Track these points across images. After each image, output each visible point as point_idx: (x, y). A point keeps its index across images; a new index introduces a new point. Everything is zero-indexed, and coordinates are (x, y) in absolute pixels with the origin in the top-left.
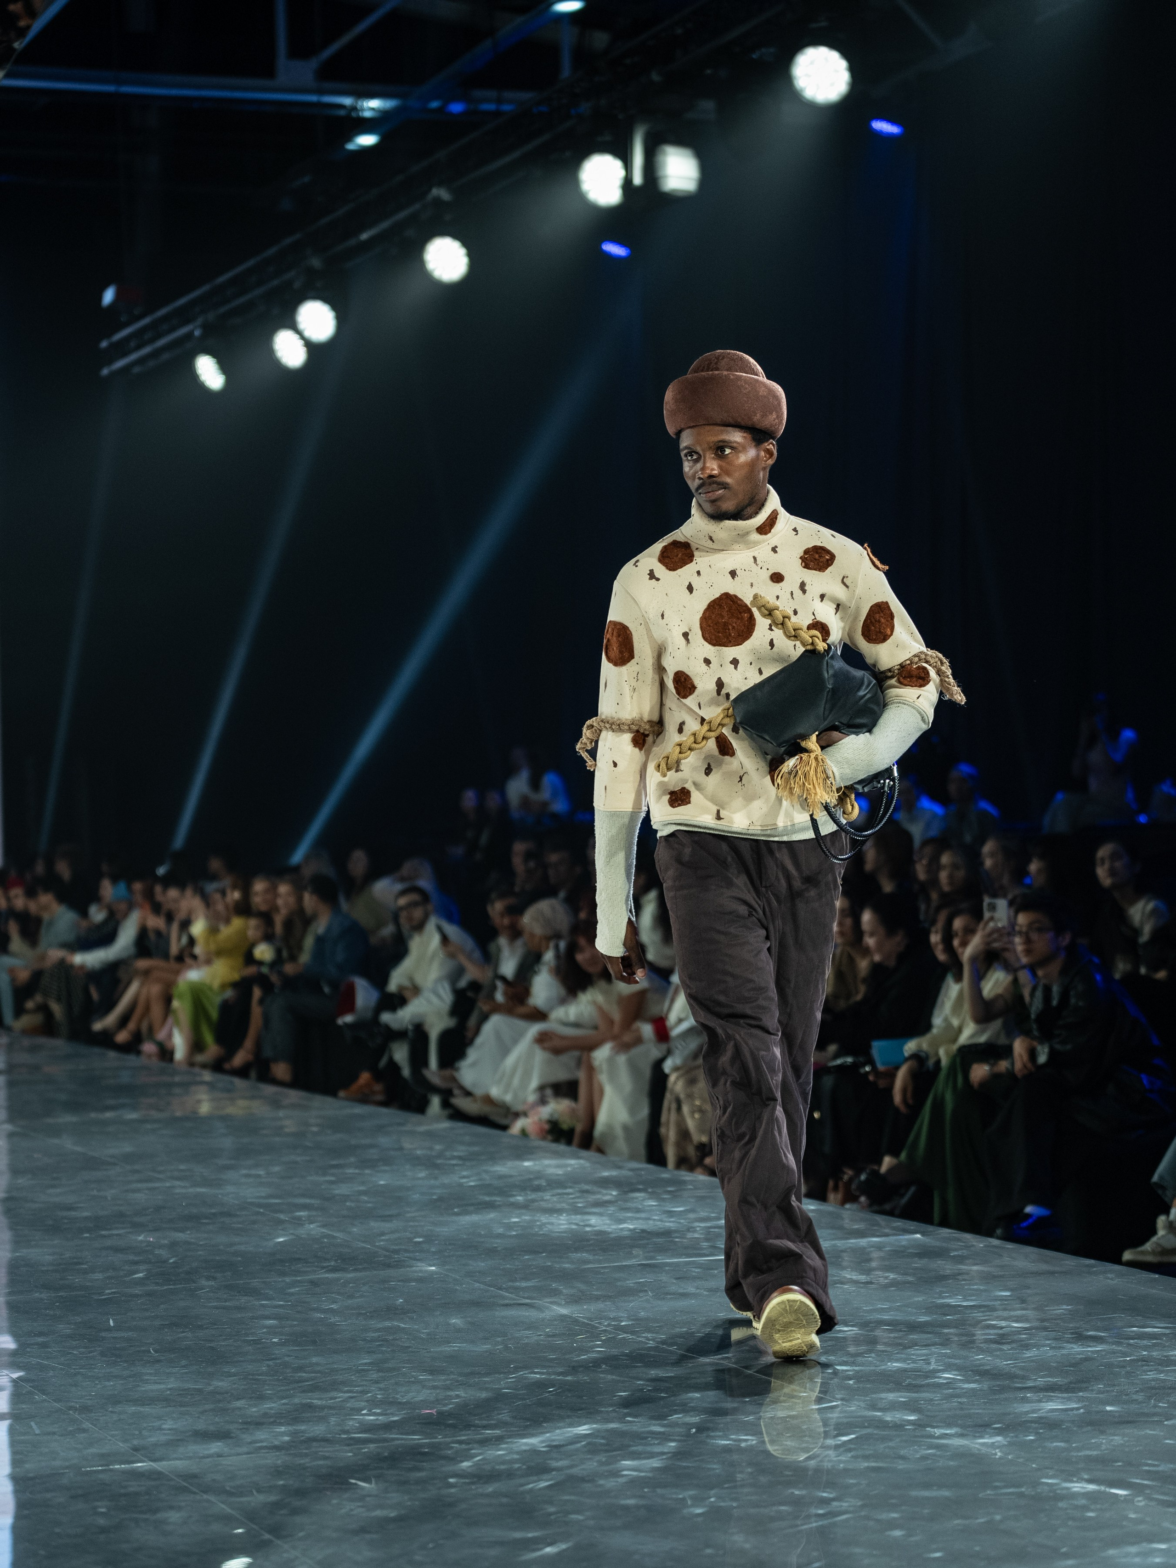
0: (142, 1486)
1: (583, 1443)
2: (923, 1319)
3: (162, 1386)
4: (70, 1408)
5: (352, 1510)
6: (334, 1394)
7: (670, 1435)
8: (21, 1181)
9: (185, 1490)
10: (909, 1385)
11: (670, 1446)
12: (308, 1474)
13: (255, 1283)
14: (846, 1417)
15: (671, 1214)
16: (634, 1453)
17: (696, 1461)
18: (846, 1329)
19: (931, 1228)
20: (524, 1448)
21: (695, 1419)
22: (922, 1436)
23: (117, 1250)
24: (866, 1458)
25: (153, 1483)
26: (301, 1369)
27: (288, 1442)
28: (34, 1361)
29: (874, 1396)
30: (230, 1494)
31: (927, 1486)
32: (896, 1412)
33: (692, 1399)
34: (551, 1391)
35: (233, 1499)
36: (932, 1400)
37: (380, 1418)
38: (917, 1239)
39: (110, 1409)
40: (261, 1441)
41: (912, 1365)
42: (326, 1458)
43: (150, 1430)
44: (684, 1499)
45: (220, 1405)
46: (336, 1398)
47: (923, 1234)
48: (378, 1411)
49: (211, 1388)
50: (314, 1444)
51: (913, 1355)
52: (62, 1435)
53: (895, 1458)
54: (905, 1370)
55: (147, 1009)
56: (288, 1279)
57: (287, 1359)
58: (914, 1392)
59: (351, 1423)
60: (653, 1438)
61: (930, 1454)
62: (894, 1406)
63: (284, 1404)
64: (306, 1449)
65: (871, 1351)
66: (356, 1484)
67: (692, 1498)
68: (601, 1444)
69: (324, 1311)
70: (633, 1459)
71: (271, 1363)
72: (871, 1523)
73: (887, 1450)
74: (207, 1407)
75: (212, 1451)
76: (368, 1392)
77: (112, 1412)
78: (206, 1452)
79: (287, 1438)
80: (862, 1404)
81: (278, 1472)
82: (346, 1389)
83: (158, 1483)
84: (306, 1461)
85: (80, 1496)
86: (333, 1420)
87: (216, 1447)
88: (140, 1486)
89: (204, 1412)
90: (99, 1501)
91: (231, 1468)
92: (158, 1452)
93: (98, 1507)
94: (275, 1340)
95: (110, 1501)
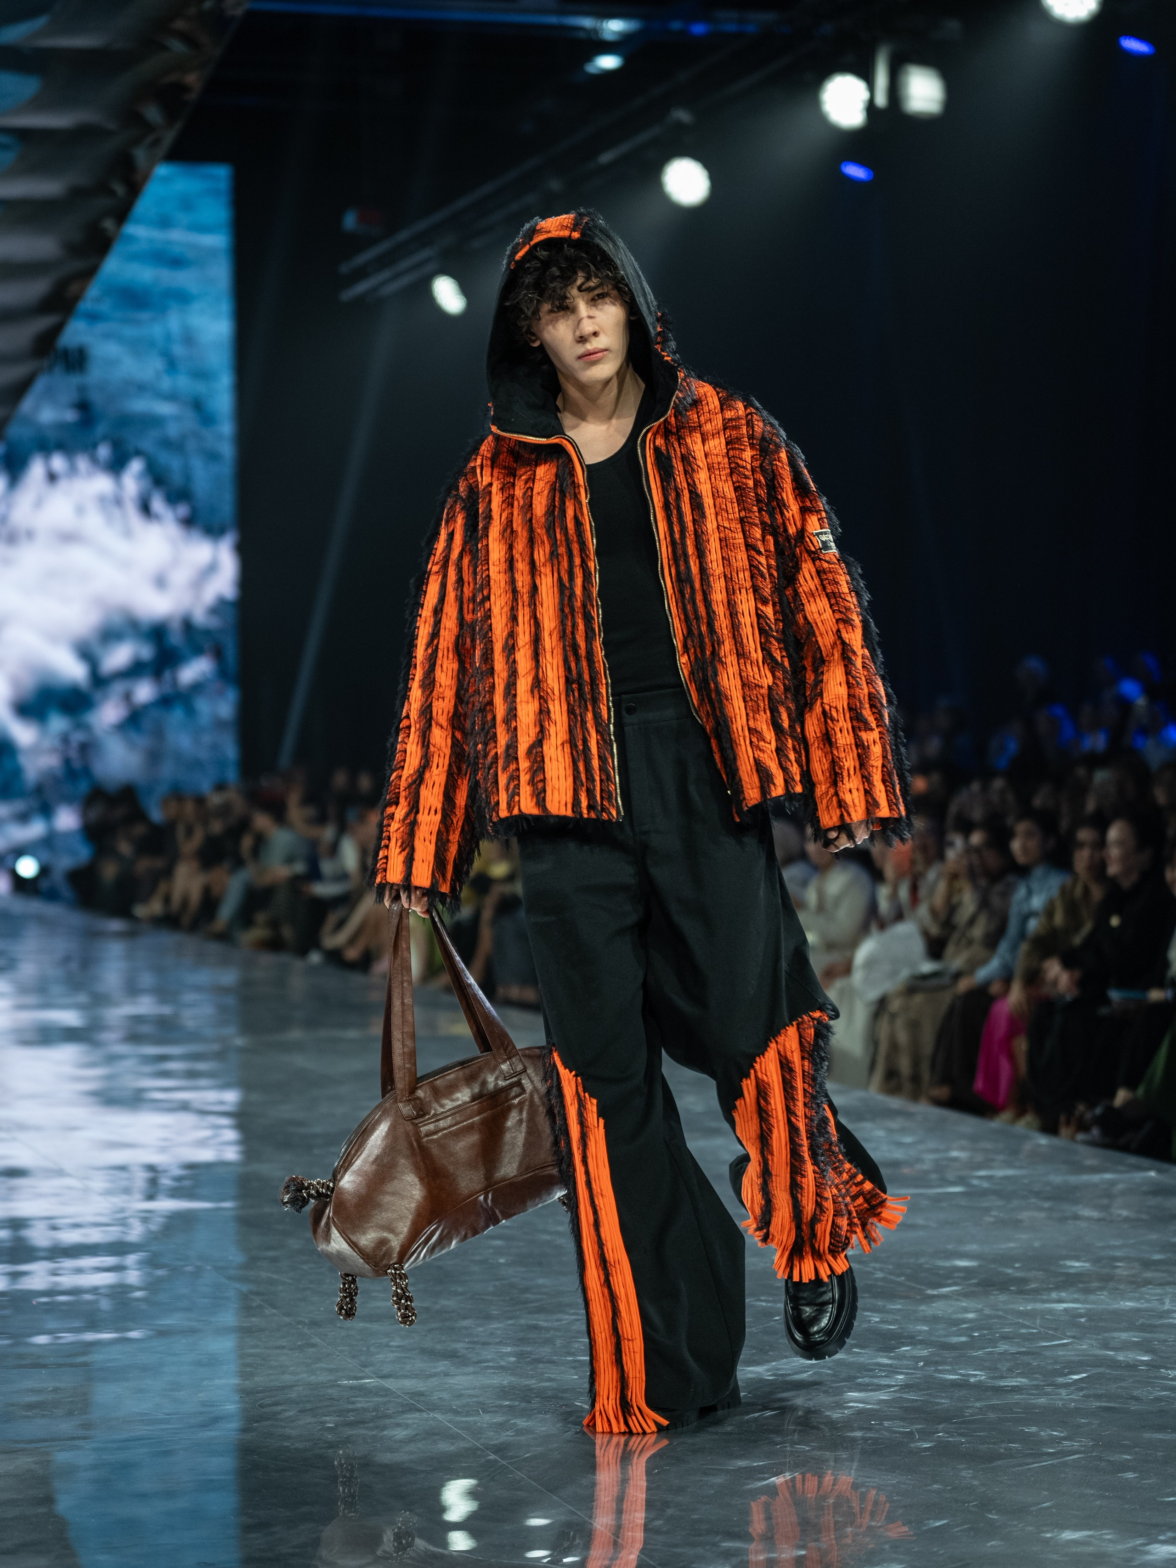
1: (810, 1373)
2: (1157, 1257)
4: (300, 1323)
6: (560, 1316)
7: (897, 1368)
8: (255, 1097)
9: (411, 1407)
10: (1142, 1324)
11: (898, 1379)
12: (533, 1396)
14: (1078, 1355)
15: (900, 1145)
16: (860, 1384)
17: (924, 1395)
18: (1077, 1264)
19: (1165, 1166)
20: (750, 1376)
21: (925, 1353)
22: (1156, 1378)
24: (1098, 1397)
25: (381, 1399)
27: (514, 1363)
28: (264, 1275)
29: (1106, 1335)
30: (456, 1412)
31: (1161, 1428)
32: (1129, 1353)
33: (920, 1332)
34: (777, 1320)
35: (458, 1418)
36: (1166, 1341)
38: (1151, 1177)
40: (488, 1361)
41: (1146, 1305)
42: (550, 1380)
43: (378, 1347)
44: (911, 1433)
45: (447, 1324)
47: (1159, 1171)
49: (438, 1307)
50: (541, 1366)
51: (1147, 1294)
52: (291, 1349)
53: (1129, 1399)
54: (1138, 1310)
55: (376, 930)
57: (513, 1280)
58: (1148, 1332)
59: (576, 1345)
60: (880, 1370)
61: (1164, 1396)
62: (1126, 1346)
63: (510, 1325)
64: (532, 1370)
65: (1102, 1289)
67: (918, 1431)
68: (827, 1375)
69: (551, 1233)
70: (860, 1391)
71: (497, 1283)
72: (1103, 1464)
73: (1120, 1390)
74: (434, 1325)
75: (439, 1370)
77: (340, 1328)
78: (433, 1371)
79: (513, 1359)
80: (1094, 1343)
81: (504, 1392)
82: (572, 1311)
83: (386, 1399)
84: (532, 1382)
85: (309, 1410)
86: (559, 1342)
87: (442, 1366)
88: (367, 1402)
89: (430, 1331)
90: (327, 1416)
91: (457, 1387)
92: (387, 1369)
93: (326, 1422)
94: (502, 1261)
95: (338, 1416)
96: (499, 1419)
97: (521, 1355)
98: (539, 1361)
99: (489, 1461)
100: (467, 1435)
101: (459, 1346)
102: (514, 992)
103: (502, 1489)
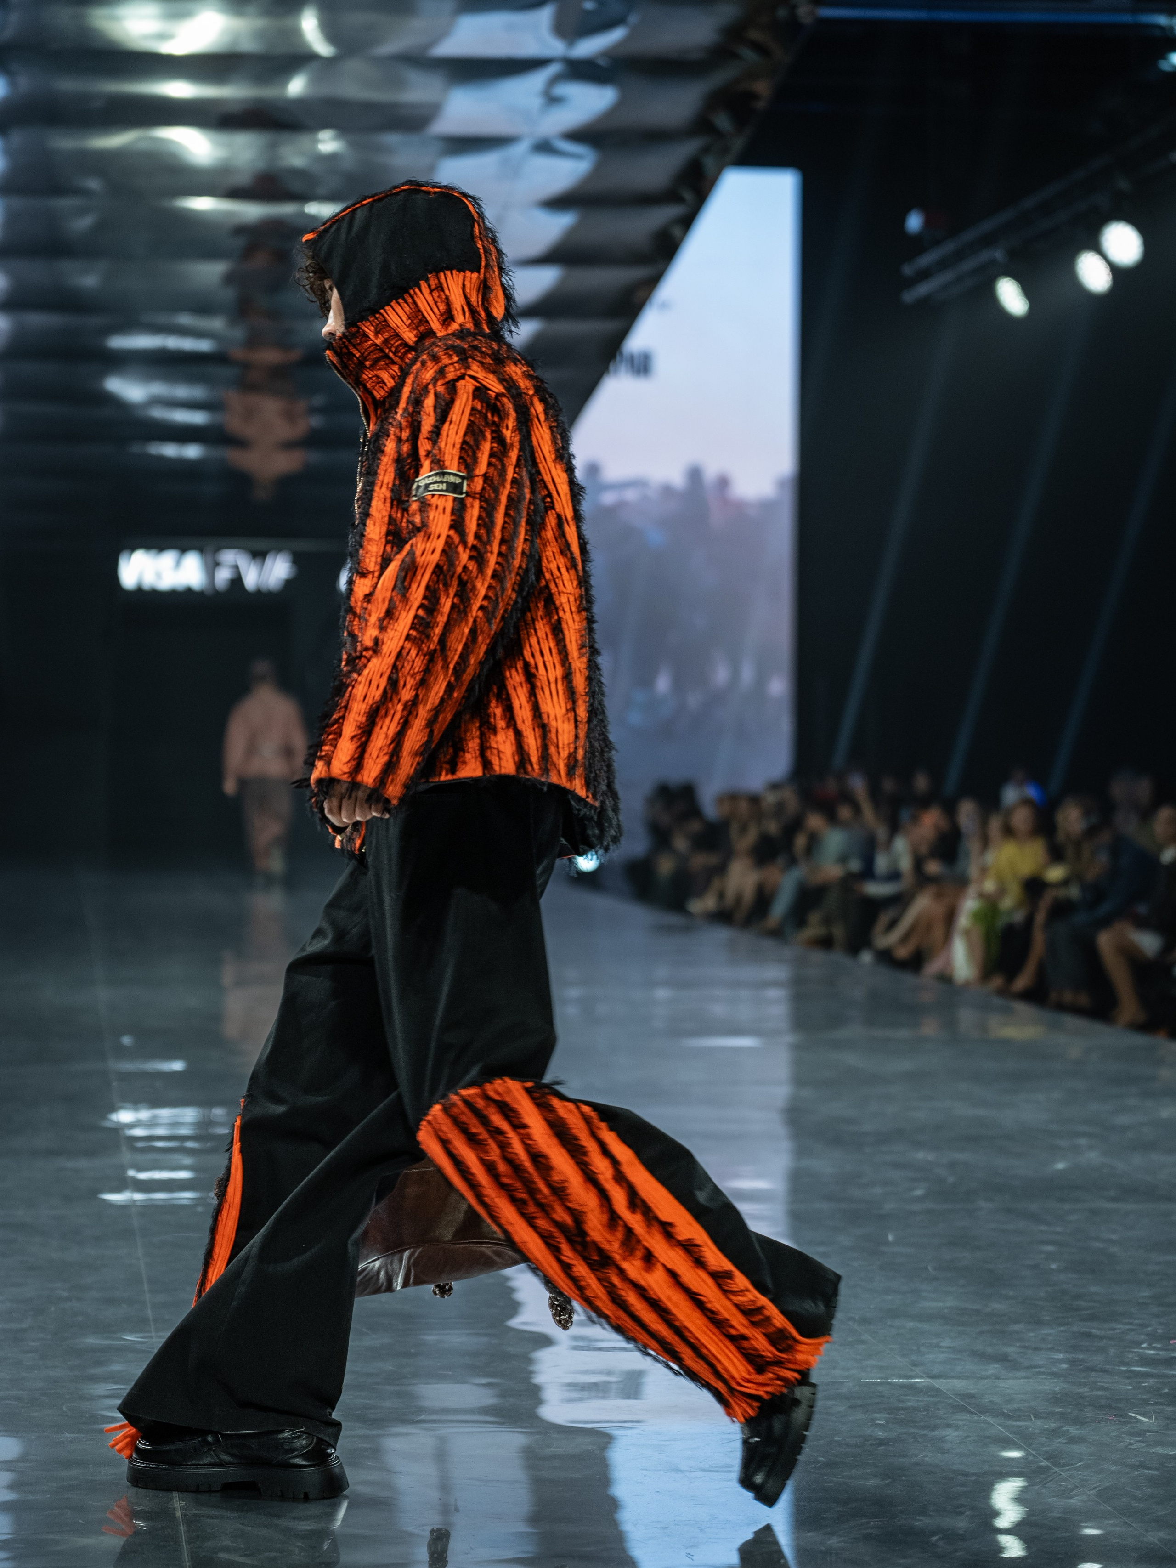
0: (921, 1401)
3: (941, 1304)
4: (850, 1319)
5: (1131, 1444)
6: (1113, 1325)
8: (805, 1092)
9: (961, 1409)
12: (1086, 1404)
13: (1034, 1207)
23: (896, 1166)
25: (931, 1399)
26: (1079, 1297)
27: (1066, 1369)
30: (1007, 1416)
35: (1011, 1422)
37: (1161, 1353)
39: (889, 1323)
40: (1040, 1367)
42: (1102, 1389)
43: (928, 1347)
45: (998, 1327)
46: (1114, 1329)
48: (1159, 1346)
49: (989, 1309)
50: (1093, 1374)
52: (842, 1345)
55: (929, 927)
56: (1067, 1206)
57: (1065, 1286)
59: (1130, 1356)
63: (1062, 1331)
64: (1084, 1378)
66: (1135, 1418)
69: (1104, 1241)
71: (1049, 1289)
74: (985, 1328)
75: (990, 1372)
76: (1147, 1326)
77: (891, 1326)
78: (984, 1373)
79: (1065, 1366)
81: (1056, 1399)
82: (1126, 1321)
83: (936, 1400)
84: (1084, 1390)
85: (859, 1406)
86: (1112, 1351)
87: (993, 1369)
88: (918, 1401)
89: (981, 1333)
90: (877, 1413)
91: (1008, 1391)
92: (937, 1369)
93: (876, 1419)
94: (1054, 1266)
95: (888, 1414)
96: (1050, 1425)
97: (1073, 1362)
98: (1092, 1369)
99: (1041, 1467)
100: (1018, 1439)
101: (1011, 1350)
102: (1068, 997)
103: (1054, 1497)
